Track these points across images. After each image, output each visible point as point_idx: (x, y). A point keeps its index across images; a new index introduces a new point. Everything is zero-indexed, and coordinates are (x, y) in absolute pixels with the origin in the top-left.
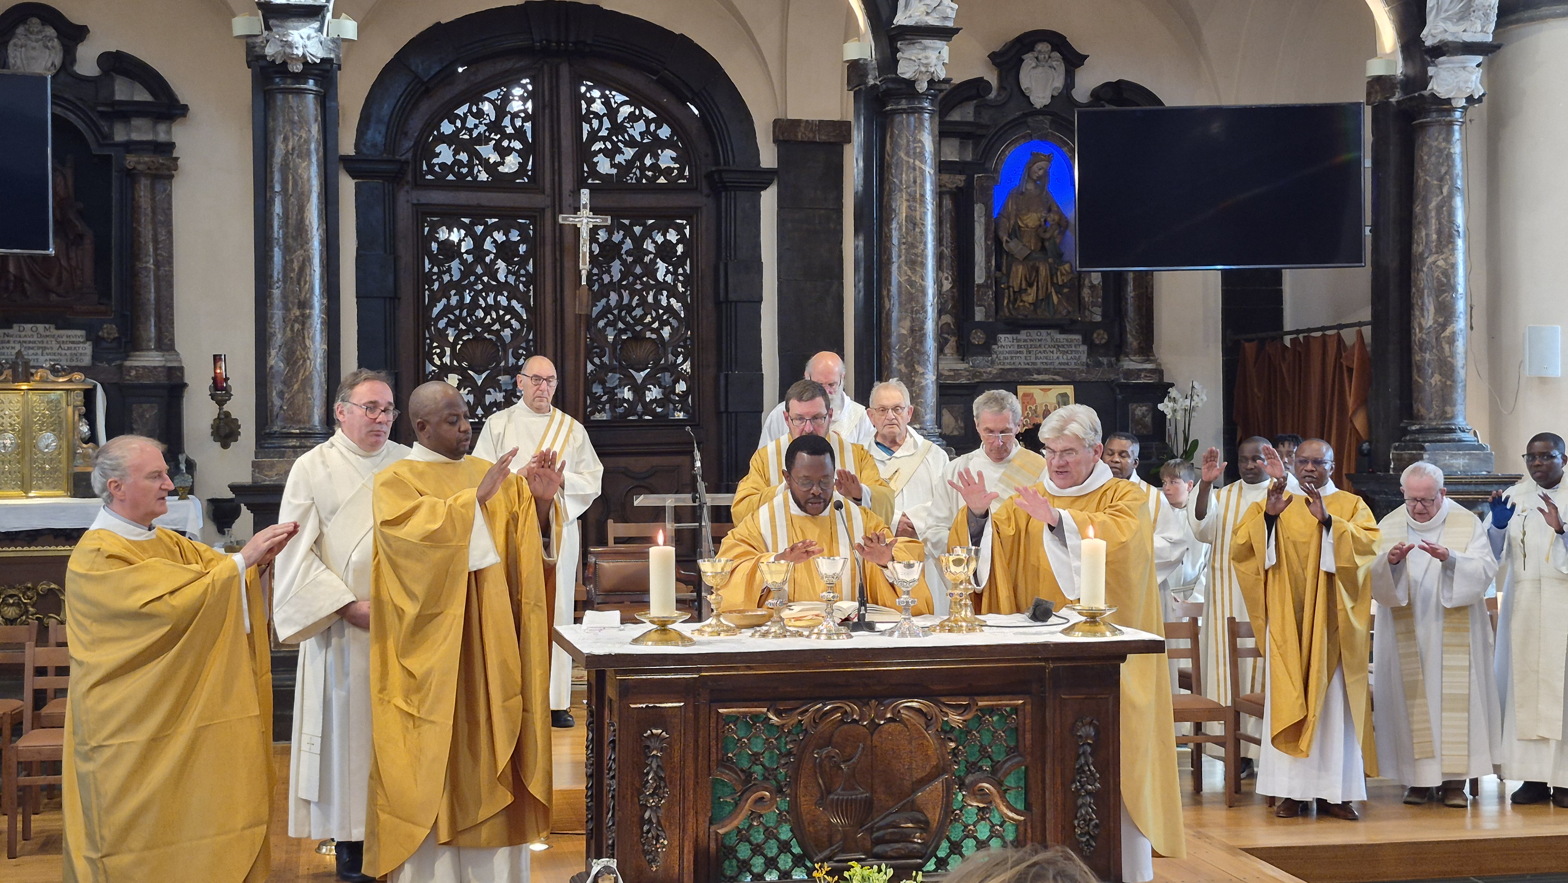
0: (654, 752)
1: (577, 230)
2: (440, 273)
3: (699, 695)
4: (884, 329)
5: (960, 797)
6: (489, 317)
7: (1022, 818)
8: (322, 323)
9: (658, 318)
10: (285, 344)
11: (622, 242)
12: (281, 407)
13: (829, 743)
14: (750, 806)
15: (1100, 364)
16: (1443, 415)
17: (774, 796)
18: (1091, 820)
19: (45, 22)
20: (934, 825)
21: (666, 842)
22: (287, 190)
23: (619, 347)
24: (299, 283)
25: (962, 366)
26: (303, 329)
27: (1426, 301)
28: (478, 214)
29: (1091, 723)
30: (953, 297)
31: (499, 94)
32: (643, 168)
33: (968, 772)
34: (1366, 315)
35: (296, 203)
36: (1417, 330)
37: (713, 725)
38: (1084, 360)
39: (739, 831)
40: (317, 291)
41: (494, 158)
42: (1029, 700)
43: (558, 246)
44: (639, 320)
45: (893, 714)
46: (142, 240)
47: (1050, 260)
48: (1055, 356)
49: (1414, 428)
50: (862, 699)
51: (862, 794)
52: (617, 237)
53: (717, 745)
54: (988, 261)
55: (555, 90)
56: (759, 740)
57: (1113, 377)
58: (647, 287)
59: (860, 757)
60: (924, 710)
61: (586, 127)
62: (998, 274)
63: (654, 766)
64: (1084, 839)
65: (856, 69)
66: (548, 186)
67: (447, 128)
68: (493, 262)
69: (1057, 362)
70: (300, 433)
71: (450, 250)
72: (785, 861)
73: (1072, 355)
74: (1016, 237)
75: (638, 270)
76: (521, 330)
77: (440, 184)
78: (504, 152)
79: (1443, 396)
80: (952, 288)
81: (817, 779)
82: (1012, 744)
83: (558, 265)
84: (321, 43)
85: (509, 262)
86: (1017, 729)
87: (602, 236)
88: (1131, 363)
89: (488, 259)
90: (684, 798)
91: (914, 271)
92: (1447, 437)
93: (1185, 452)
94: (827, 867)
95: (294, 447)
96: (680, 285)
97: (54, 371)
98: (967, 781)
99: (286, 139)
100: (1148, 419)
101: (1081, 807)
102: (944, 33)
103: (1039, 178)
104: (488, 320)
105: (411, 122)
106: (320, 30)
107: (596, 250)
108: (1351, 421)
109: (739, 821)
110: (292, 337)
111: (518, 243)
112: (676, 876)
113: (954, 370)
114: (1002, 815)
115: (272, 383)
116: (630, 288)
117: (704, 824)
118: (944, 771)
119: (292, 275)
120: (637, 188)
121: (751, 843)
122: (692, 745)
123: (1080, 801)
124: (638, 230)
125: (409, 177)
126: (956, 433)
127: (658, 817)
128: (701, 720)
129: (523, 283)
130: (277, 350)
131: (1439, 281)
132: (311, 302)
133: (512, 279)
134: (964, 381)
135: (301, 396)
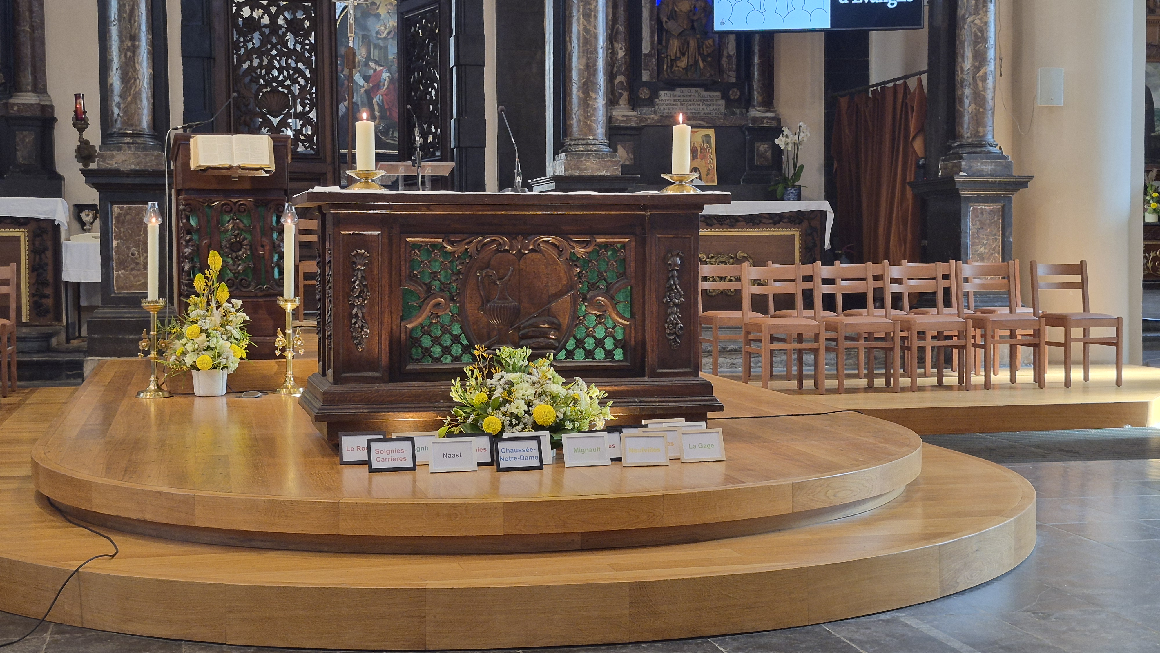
0: (359, 267)
2: (246, 42)
3: (392, 228)
4: (567, 66)
5: (584, 308)
6: (282, 75)
7: (628, 323)
8: (148, 53)
10: (121, 67)
12: (118, 114)
13: (488, 266)
14: (430, 309)
15: (734, 114)
16: (976, 134)
17: (448, 302)
18: (677, 324)
20: (565, 327)
21: (368, 331)
25: (633, 113)
26: (134, 56)
27: (966, 50)
29: (678, 255)
30: (626, 62)
33: (589, 290)
34: (924, 66)
36: (960, 72)
37: (403, 250)
38: (723, 111)
39: (423, 327)
40: (144, 28)
42: (634, 239)
45: (534, 246)
46: (21, 10)
47: (698, 36)
48: (701, 107)
49: (956, 144)
50: (512, 235)
51: (512, 303)
53: (406, 264)
54: (652, 36)
56: (437, 264)
57: (743, 122)
59: (510, 276)
60: (557, 244)
62: (660, 47)
63: (359, 275)
64: (672, 337)
68: (285, 34)
69: (703, 112)
70: (133, 134)
71: (252, 24)
72: (456, 350)
73: (715, 107)
74: (673, 18)
76: (306, 86)
79: (977, 120)
80: (625, 55)
81: (479, 291)
82: (621, 271)
83: (333, 37)
85: (296, 35)
86: (624, 260)
88: (756, 113)
89: (280, 32)
90: (381, 301)
91: (589, 22)
92: (978, 150)
93: (794, 174)
95: (128, 143)
98: (588, 296)
100: (769, 154)
101: (670, 314)
104: (281, 78)
108: (912, 144)
109: (421, 319)
110: (126, 63)
111: (303, 20)
112: (376, 356)
113: (626, 116)
114: (613, 320)
115: (112, 96)
117: (396, 322)
118: (572, 288)
119: (125, 16)
121: (431, 337)
122: (386, 263)
123: (669, 311)
126: (627, 163)
127: (362, 313)
128: (394, 246)
129: (307, 50)
130: (114, 72)
131: (976, 35)
132: (139, 36)
133: (299, 48)
134: (634, 124)
135: (133, 106)
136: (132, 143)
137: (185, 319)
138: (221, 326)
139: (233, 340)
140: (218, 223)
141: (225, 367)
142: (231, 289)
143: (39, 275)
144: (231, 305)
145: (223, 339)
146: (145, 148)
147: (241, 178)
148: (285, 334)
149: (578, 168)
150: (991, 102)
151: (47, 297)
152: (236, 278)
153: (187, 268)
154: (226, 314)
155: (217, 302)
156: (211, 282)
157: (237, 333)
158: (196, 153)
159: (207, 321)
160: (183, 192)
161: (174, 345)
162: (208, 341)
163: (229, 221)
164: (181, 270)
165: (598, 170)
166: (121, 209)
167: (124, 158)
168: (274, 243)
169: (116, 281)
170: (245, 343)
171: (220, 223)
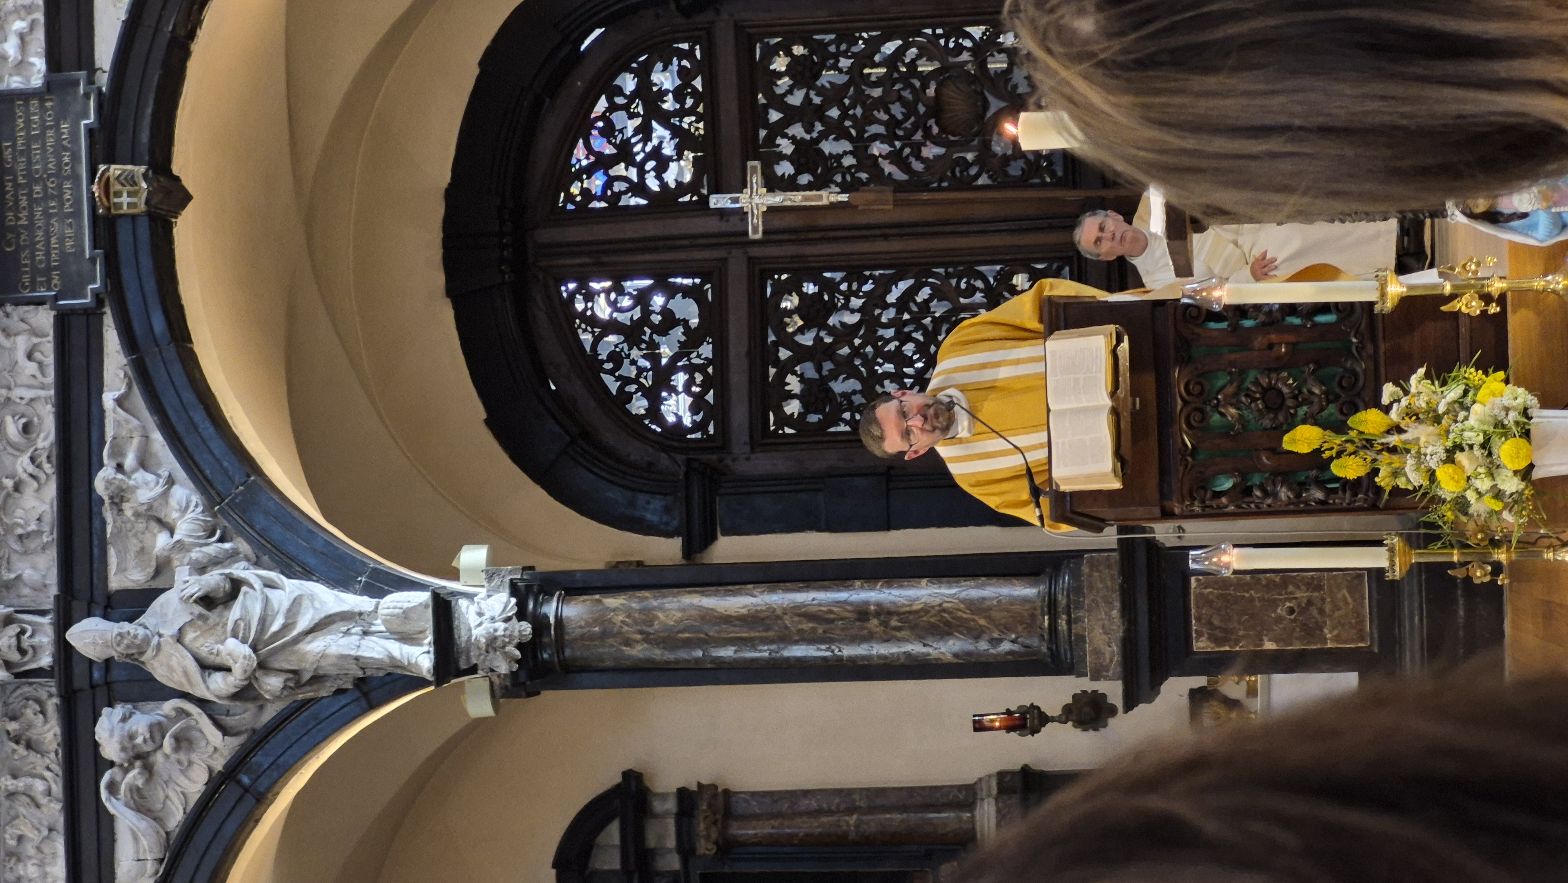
1: (772, 210)
2: (852, 408)
6: (914, 335)
8: (890, 586)
9: (904, 79)
10: (920, 638)
11: (793, 139)
12: (1013, 642)
22: (700, 639)
23: (952, 138)
24: (832, 621)
26: (898, 614)
28: (762, 356)
31: (585, 330)
32: (681, 113)
35: (717, 628)
40: (843, 595)
41: (678, 335)
43: (803, 236)
44: (910, 108)
46: (819, 830)
55: (574, 249)
58: (860, 99)
61: (627, 201)
66: (716, 254)
67: (638, 405)
68: (831, 331)
70: (1049, 614)
71: (815, 396)
75: (834, 113)
76: (932, 285)
77: (720, 413)
78: (670, 320)
83: (831, 234)
84: (489, 596)
85: (832, 308)
87: (783, 171)
89: (828, 340)
95: (1069, 622)
96: (855, 49)
99: (628, 643)
104: (919, 336)
105: (632, 458)
106: (470, 597)
107: (804, 179)
110: (911, 630)
111: (802, 296)
115: (979, 654)
116: (861, 124)
119: (820, 631)
120: (711, 118)
124: (774, 116)
125: (714, 457)
129: (860, 286)
130: (930, 650)
132: (859, 603)
133: (856, 303)
135: (996, 615)
136: (1069, 615)
137: (1425, 495)
138: (1439, 423)
139: (1468, 400)
140: (1227, 435)
141: (1525, 412)
142: (1361, 405)
144: (1395, 405)
145: (1466, 418)
146: (1076, 591)
147: (1135, 391)
152: (1337, 397)
153: (1319, 495)
154: (1412, 414)
155: (1388, 432)
156: (1348, 445)
157: (1454, 392)
158: (1089, 478)
159: (1429, 451)
160: (1167, 504)
161: (1479, 516)
162: (1471, 447)
163: (1222, 415)
164: (1323, 508)
166: (1200, 634)
167: (1099, 631)
168: (1263, 324)
169: (1345, 642)
170: (1473, 375)
171: (1227, 432)
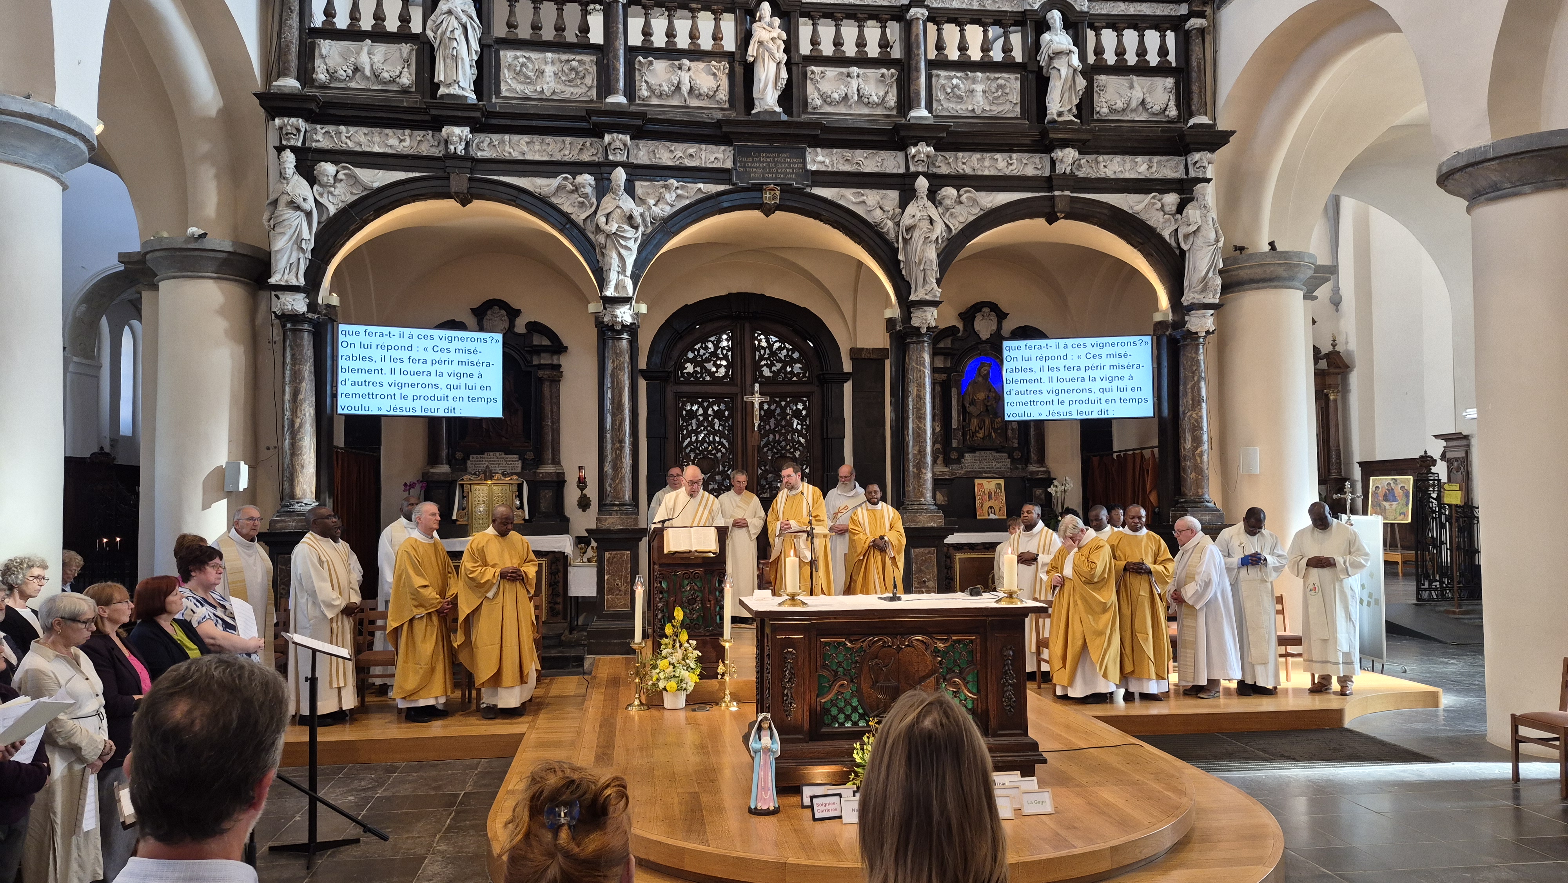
0: (789, 661)
1: (753, 404)
2: (687, 426)
3: (811, 632)
7: (976, 698)
8: (630, 450)
9: (793, 447)
10: (612, 460)
11: (775, 409)
12: (610, 490)
13: (876, 658)
14: (837, 689)
15: (1017, 468)
16: (1198, 494)
17: (849, 684)
18: (1012, 697)
19: (501, 308)
21: (795, 706)
22: (614, 386)
24: (619, 431)
25: (946, 470)
26: (621, 453)
27: (1186, 434)
28: (705, 397)
29: (1011, 649)
30: (940, 435)
31: (716, 338)
32: (786, 373)
33: (948, 674)
34: (1156, 442)
35: (617, 392)
36: (1183, 451)
37: (818, 648)
38: (1008, 467)
39: (832, 701)
40: (627, 434)
41: (714, 369)
42: (978, 637)
43: (744, 413)
44: (784, 448)
45: (909, 643)
46: (547, 413)
47: (991, 416)
48: (994, 464)
49: (1182, 500)
50: (893, 635)
51: (894, 683)
52: (773, 407)
53: (820, 658)
54: (959, 417)
55: (742, 336)
56: (841, 655)
57: (1024, 475)
58: (788, 432)
59: (892, 665)
60: (925, 641)
61: (758, 353)
63: (789, 667)
64: (1007, 709)
65: (890, 322)
66: (739, 383)
67: (690, 355)
68: (712, 420)
69: (997, 468)
70: (620, 504)
71: (692, 414)
72: (855, 717)
73: (1004, 465)
74: (973, 406)
75: (783, 423)
76: (726, 453)
77: (687, 382)
78: (718, 367)
79: (1197, 484)
80: (941, 430)
81: (871, 675)
82: (970, 659)
83: (744, 422)
84: (630, 316)
85: (720, 421)
86: (972, 652)
87: (766, 407)
88: (1033, 468)
89: (710, 419)
90: (804, 684)
92: (1199, 504)
94: (876, 720)
95: (617, 511)
96: (804, 430)
97: (504, 474)
98: (947, 678)
99: (613, 361)
100: (1043, 496)
101: (1006, 692)
102: (934, 304)
103: (985, 375)
104: (710, 448)
105: (673, 353)
106: (630, 309)
107: (762, 413)
108: (1148, 496)
109: (832, 696)
110: (616, 457)
111: (724, 411)
112: (800, 724)
113: (942, 471)
114: (966, 695)
115: (606, 479)
116: (779, 432)
117: (814, 697)
118: (936, 672)
119: (615, 427)
120: (783, 383)
121: (838, 707)
122: (807, 657)
123: (1006, 689)
124: (783, 403)
125: (673, 380)
126: (943, 503)
127: (791, 693)
128: (812, 644)
129: (727, 430)
130: (608, 462)
131: (1194, 425)
132: (624, 440)
133: (721, 429)
134: (947, 477)
135: (619, 486)
136: (619, 511)
137: (659, 655)
138: (683, 661)
139: (690, 670)
141: (685, 689)
142: (689, 632)
143: (553, 589)
144: (689, 645)
145: (684, 670)
146: (627, 513)
147: (696, 557)
148: (723, 662)
149: (914, 521)
150: (1207, 472)
151: (559, 604)
152: (692, 625)
153: (659, 617)
154: (686, 652)
155: (680, 643)
156: (676, 629)
157: (693, 665)
158: (668, 542)
159: (673, 657)
160: (658, 565)
161: (651, 673)
162: (675, 672)
163: (688, 585)
164: (655, 620)
165: (928, 522)
166: (611, 554)
167: (613, 521)
168: (717, 599)
169: (607, 602)
170: (698, 672)
171: (682, 586)
